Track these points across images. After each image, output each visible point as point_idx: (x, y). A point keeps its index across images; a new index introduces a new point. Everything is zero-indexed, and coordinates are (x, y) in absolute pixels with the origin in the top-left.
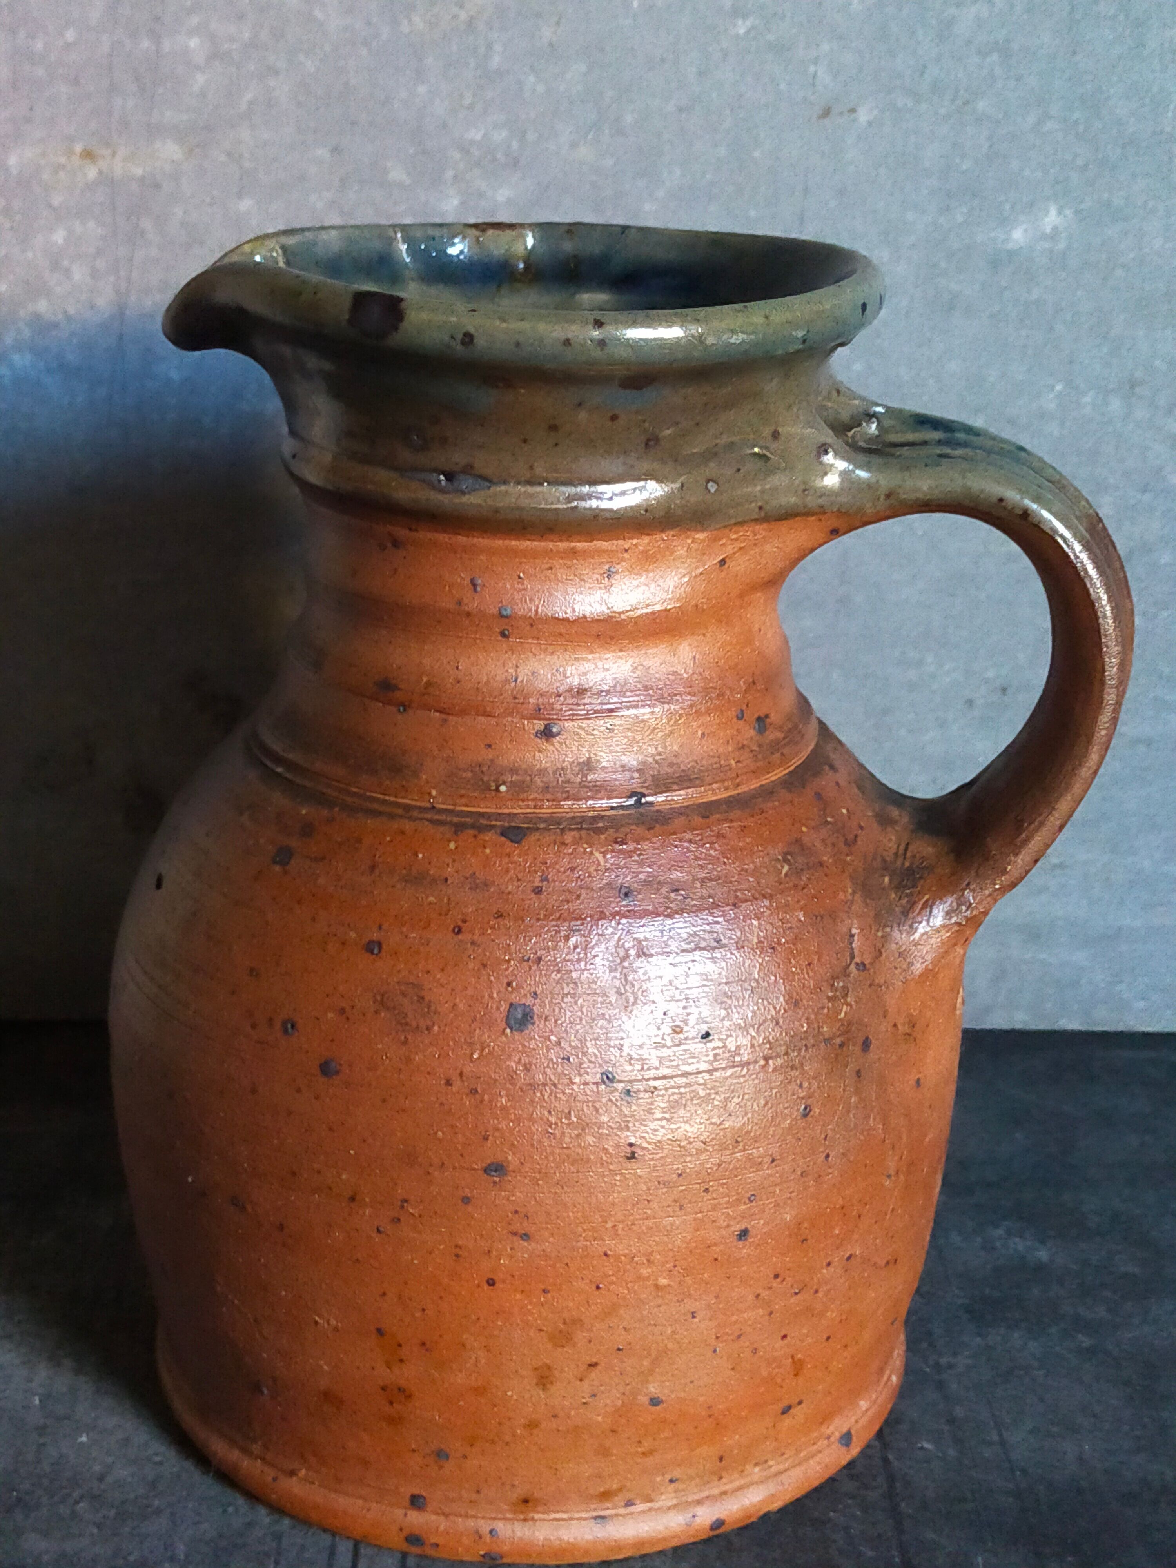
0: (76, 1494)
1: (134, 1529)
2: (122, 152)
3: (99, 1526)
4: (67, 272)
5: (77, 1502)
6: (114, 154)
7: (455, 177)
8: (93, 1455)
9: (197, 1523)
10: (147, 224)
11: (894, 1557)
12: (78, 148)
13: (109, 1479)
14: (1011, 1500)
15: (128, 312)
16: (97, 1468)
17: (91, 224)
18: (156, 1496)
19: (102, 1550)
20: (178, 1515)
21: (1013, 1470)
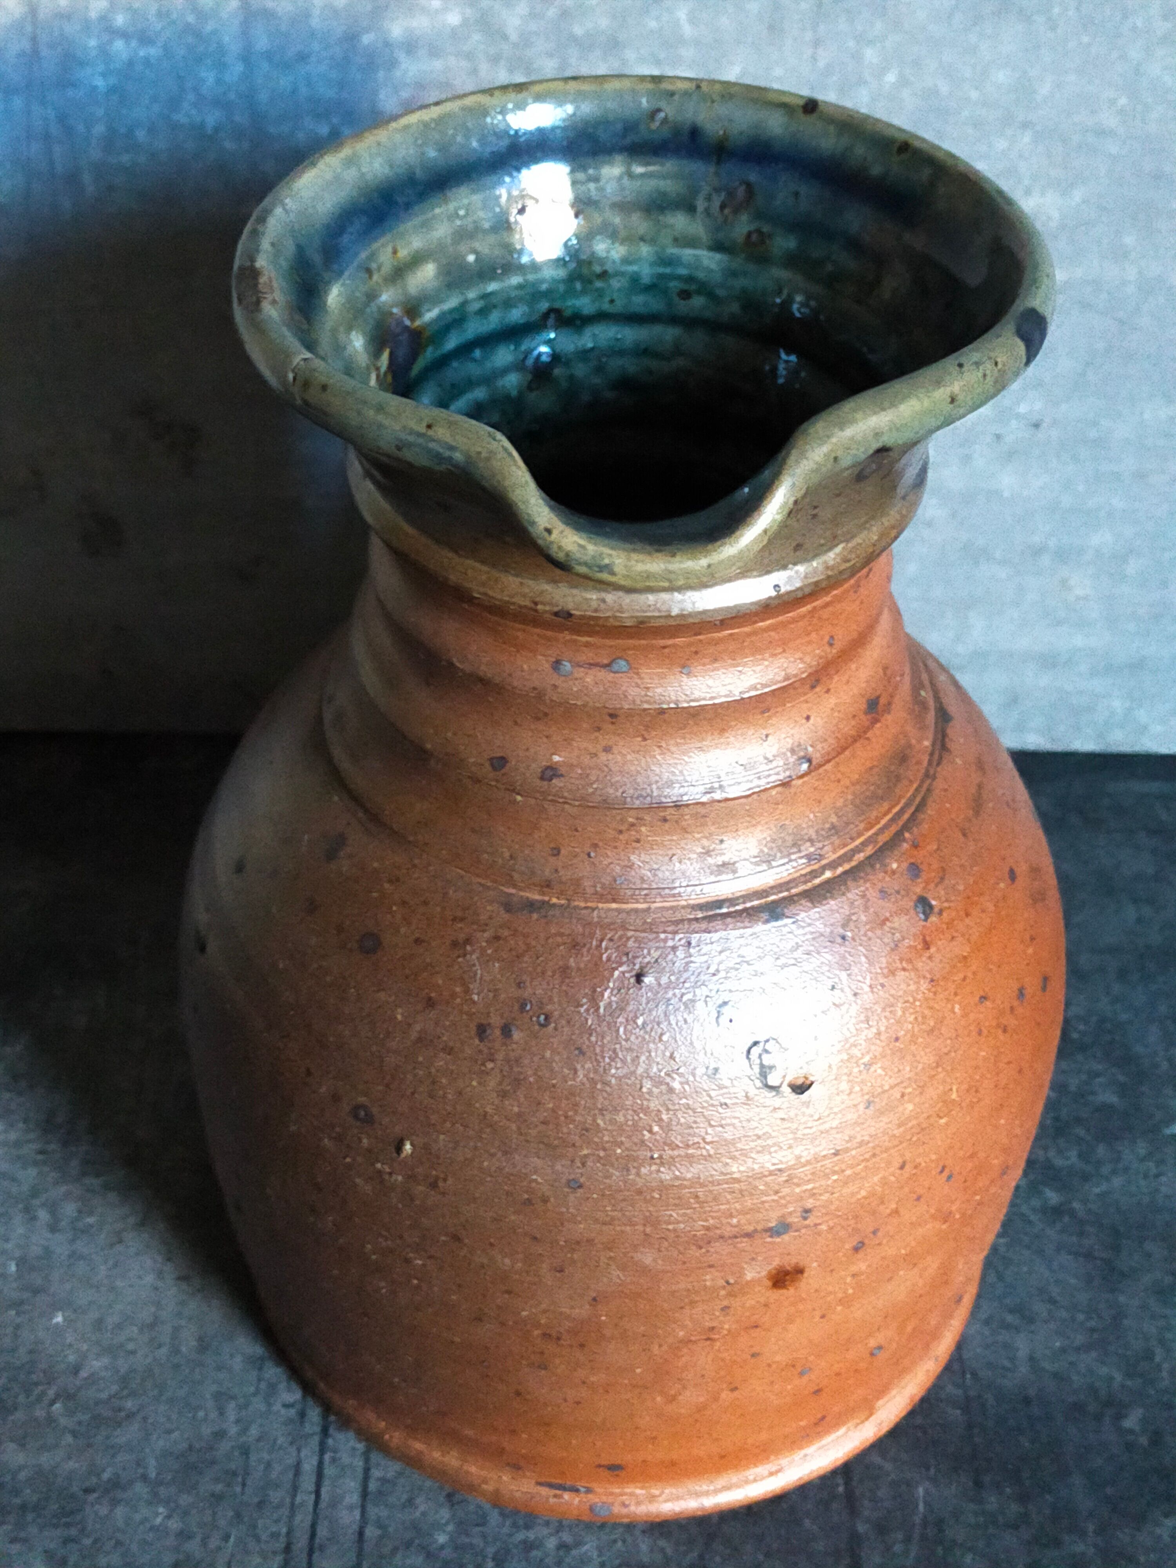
0: (51, 1393)
1: (107, 1437)
3: (74, 1434)
5: (52, 1403)
8: (68, 1341)
9: (169, 1432)
11: (838, 1485)
13: (83, 1374)
14: (959, 1412)
15: (41, 16)
16: (72, 1358)
18: (129, 1395)
19: (77, 1465)
20: (150, 1421)
21: (964, 1373)
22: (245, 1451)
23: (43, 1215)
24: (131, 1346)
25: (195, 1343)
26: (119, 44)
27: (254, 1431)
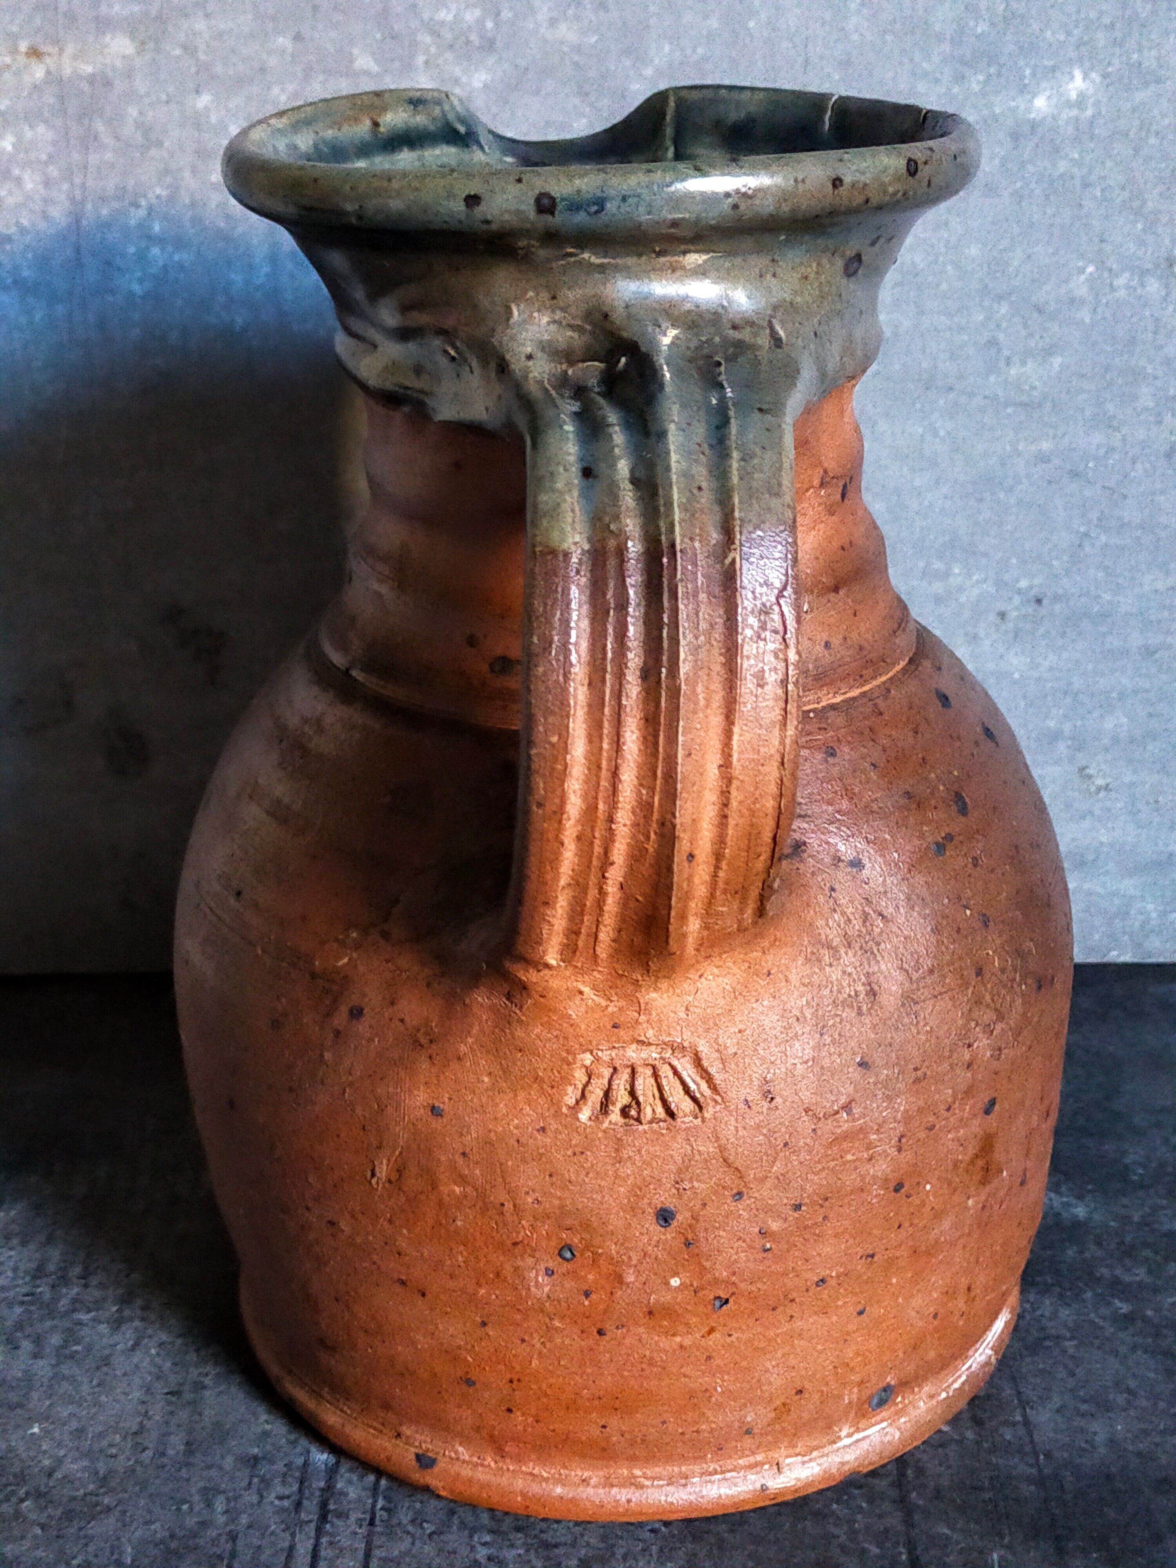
0: (22, 1492)
1: (80, 1529)
2: (70, 49)
3: (43, 1527)
4: (18, 181)
5: (22, 1501)
6: (61, 50)
7: (426, 62)
8: (44, 1448)
9: (147, 1523)
10: (100, 127)
11: (901, 1553)
12: (23, 46)
13: (58, 1475)
14: (1033, 1488)
15: (84, 222)
16: (47, 1462)
17: (41, 129)
18: (106, 1493)
19: (44, 1554)
20: (128, 1514)
21: (1036, 1454)
22: (233, 1537)
23: (26, 1345)
24: (114, 1451)
25: (182, 1447)
26: (155, 251)
27: (244, 1520)
